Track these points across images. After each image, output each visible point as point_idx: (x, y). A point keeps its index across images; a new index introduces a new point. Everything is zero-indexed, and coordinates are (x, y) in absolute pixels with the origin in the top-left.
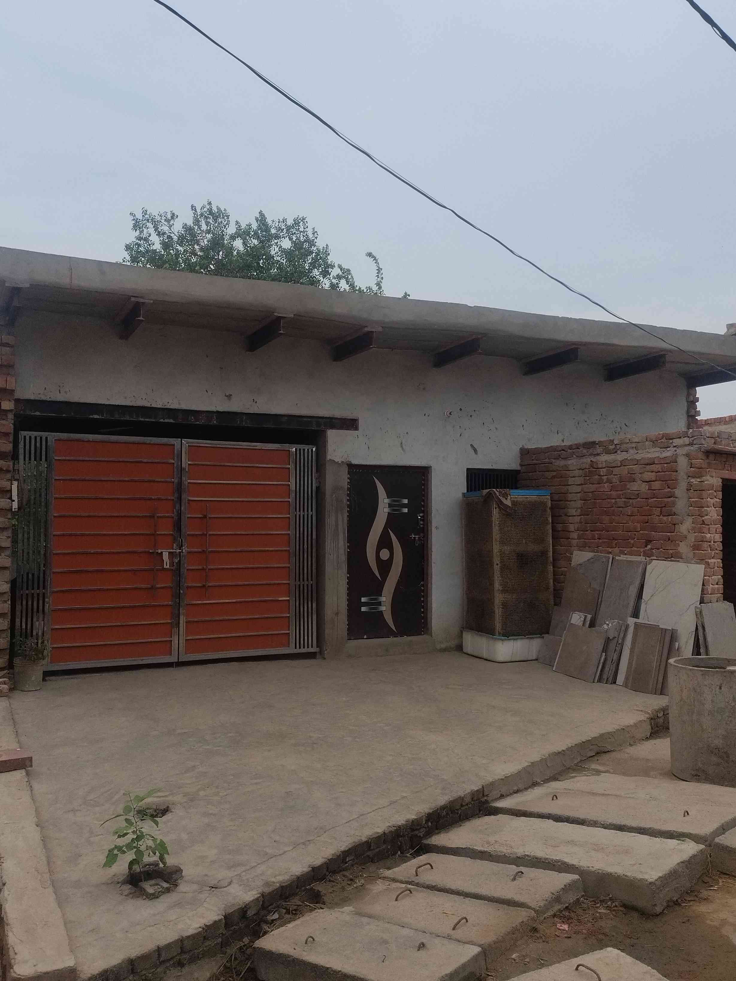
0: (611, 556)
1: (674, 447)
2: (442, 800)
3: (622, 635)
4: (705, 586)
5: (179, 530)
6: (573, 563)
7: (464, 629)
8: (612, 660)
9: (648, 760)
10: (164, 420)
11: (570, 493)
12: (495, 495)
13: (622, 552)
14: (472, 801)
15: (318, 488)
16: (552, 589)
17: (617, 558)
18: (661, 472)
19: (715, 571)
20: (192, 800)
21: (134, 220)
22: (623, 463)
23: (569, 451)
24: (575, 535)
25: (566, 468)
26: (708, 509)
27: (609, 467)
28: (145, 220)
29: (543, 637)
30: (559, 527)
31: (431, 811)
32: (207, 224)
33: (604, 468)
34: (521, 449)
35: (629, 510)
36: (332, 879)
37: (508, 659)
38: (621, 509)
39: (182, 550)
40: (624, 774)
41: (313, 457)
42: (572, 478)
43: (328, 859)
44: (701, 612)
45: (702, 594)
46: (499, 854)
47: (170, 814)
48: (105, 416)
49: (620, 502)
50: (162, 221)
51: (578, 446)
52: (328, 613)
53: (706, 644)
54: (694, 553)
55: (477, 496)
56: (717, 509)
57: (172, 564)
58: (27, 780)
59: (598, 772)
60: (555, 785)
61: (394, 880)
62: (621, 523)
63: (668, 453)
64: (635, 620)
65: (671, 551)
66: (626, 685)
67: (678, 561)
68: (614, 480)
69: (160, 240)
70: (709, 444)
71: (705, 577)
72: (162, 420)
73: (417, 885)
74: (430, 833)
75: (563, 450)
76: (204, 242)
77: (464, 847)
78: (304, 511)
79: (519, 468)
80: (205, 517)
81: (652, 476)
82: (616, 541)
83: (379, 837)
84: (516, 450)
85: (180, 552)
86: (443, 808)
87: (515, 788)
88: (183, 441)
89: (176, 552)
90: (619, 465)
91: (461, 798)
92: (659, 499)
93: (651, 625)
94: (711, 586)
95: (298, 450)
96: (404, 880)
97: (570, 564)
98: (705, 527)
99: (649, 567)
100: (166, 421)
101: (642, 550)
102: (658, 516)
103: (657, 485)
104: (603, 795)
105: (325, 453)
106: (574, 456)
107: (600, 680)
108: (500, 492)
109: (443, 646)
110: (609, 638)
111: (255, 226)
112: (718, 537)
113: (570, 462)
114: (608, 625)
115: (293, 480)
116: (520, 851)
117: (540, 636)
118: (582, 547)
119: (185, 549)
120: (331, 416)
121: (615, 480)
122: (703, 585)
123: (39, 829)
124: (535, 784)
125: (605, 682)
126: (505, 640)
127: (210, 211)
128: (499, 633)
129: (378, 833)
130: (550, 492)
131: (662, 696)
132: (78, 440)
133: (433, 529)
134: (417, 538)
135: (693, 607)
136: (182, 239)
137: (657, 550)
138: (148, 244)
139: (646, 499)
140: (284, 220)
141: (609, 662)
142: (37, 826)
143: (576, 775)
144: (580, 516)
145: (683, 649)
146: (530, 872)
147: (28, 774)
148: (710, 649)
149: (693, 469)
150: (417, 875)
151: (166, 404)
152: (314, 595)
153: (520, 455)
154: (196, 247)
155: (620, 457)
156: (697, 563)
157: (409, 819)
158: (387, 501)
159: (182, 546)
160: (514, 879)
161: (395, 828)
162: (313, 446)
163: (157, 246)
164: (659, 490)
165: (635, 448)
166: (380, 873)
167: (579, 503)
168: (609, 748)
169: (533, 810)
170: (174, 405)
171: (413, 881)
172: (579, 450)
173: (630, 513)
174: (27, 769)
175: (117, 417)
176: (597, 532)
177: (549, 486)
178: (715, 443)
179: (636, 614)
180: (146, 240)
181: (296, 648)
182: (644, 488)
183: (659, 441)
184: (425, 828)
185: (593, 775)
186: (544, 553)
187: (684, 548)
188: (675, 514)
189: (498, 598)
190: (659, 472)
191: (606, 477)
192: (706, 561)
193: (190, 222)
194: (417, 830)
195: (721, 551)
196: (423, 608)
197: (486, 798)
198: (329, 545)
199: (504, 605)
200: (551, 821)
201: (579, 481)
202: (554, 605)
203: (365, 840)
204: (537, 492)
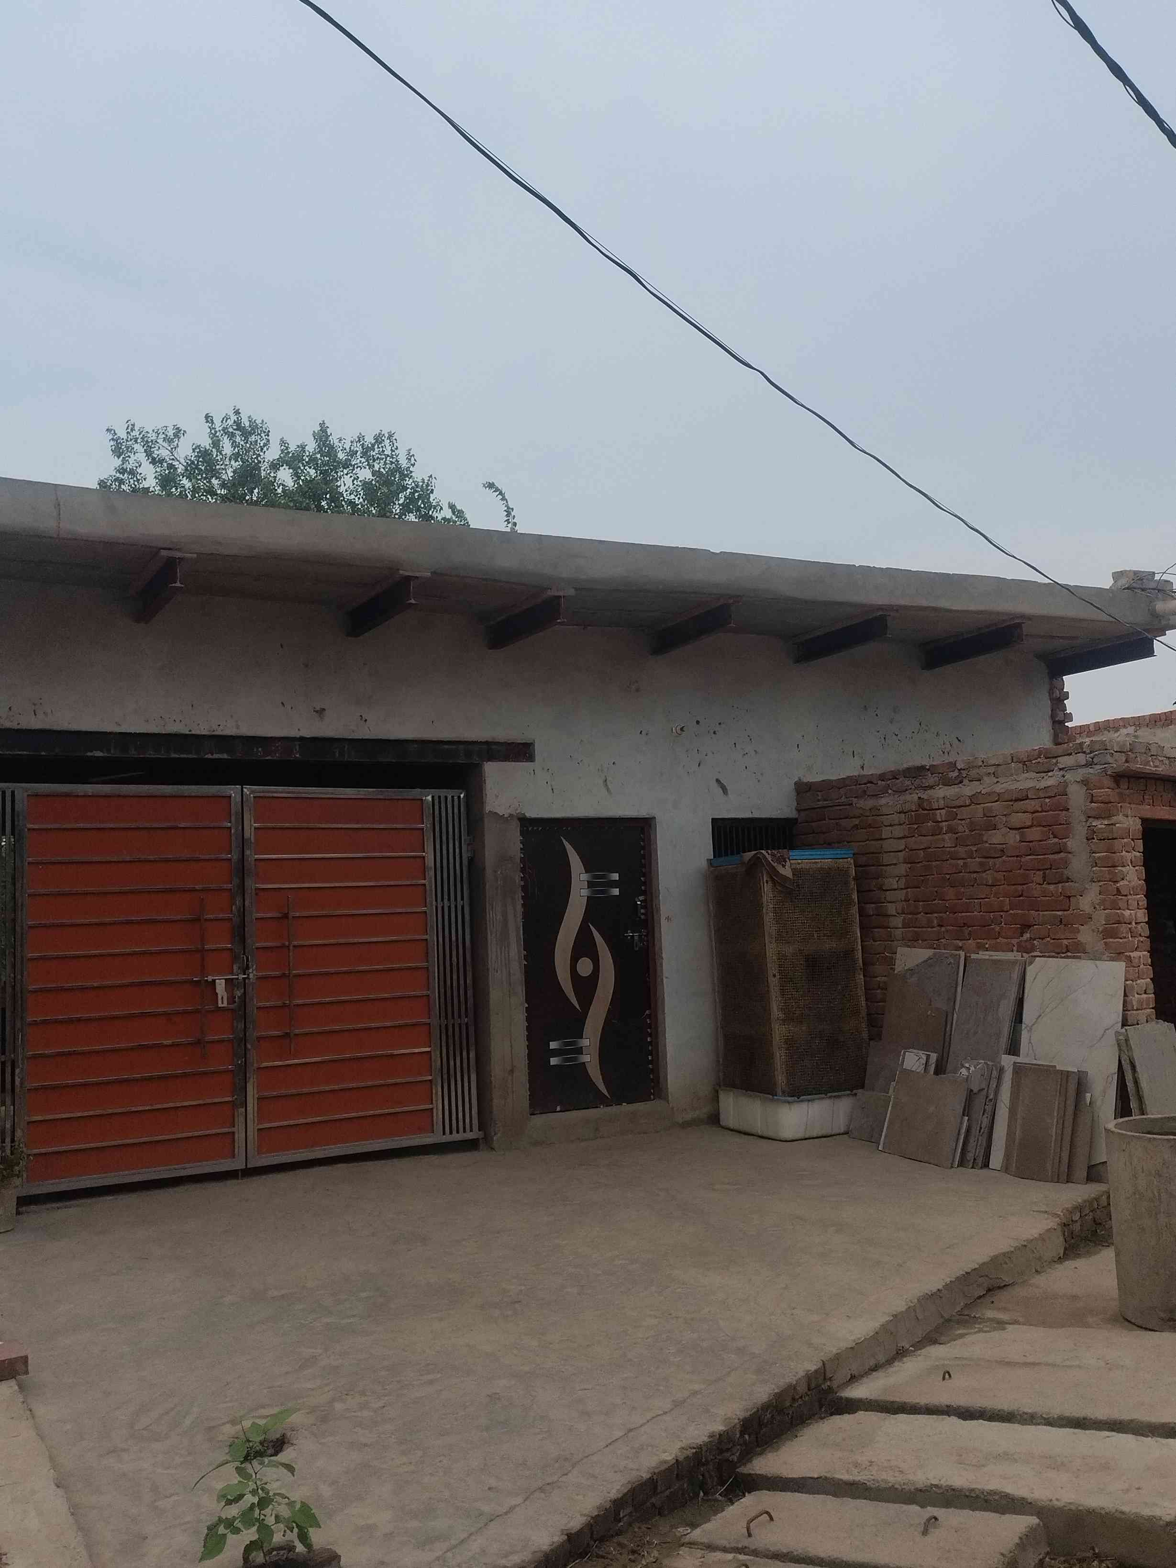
0: (962, 954)
1: (1060, 769)
2: (763, 1393)
3: (993, 1085)
4: (1127, 996)
5: (243, 940)
6: (899, 967)
7: (720, 1086)
8: (981, 1128)
9: (1075, 1298)
10: (212, 755)
11: (886, 852)
12: (765, 861)
13: (980, 947)
14: (809, 1390)
15: (471, 861)
16: (864, 1013)
17: (973, 956)
18: (1041, 812)
19: (1140, 970)
20: (324, 1419)
21: (113, 439)
22: (974, 799)
23: (880, 782)
24: (898, 921)
25: (876, 811)
26: (1123, 869)
27: (951, 808)
28: (131, 440)
29: (856, 1094)
30: (870, 908)
31: (748, 1414)
32: (234, 445)
33: (941, 809)
34: (795, 784)
35: (988, 877)
36: (601, 1553)
37: (800, 1135)
38: (975, 875)
39: (248, 975)
40: (1044, 1324)
41: (462, 809)
42: (888, 828)
43: (592, 1518)
44: (1127, 1040)
45: (1124, 1010)
46: (883, 1485)
47: (292, 1448)
48: (115, 753)
49: (974, 863)
50: (158, 441)
51: (895, 775)
52: (497, 1070)
53: (1138, 1091)
54: (1106, 943)
55: (732, 864)
56: (1137, 868)
57: (231, 999)
58: (21, 1400)
59: (1001, 1325)
60: (937, 1353)
61: (711, 1547)
62: (977, 899)
63: (1050, 781)
64: (1013, 1058)
65: (1065, 942)
66: (1006, 1169)
67: (1079, 958)
68: (960, 828)
69: (156, 472)
70: (1117, 763)
71: (1128, 982)
72: (209, 756)
73: (755, 1553)
74: (748, 1454)
75: (872, 783)
76: (226, 473)
77: (816, 1476)
78: (449, 899)
79: (793, 814)
80: (286, 916)
81: (1026, 819)
82: (970, 929)
83: (669, 1470)
84: (788, 785)
85: (244, 979)
86: (765, 1407)
87: (872, 1362)
88: (245, 790)
89: (238, 979)
90: (967, 804)
91: (792, 1387)
92: (1039, 857)
93: (1039, 1065)
94: (1136, 995)
95: (436, 798)
96: (728, 1546)
97: (893, 969)
98: (1122, 899)
99: (1031, 971)
100: (216, 756)
101: (1014, 941)
102: (1040, 884)
103: (1035, 834)
104: (1026, 1364)
105: (481, 802)
106: (890, 791)
107: (962, 1164)
108: (773, 855)
109: (689, 1116)
110: (972, 1091)
111: (311, 446)
112: (1142, 915)
113: (883, 801)
114: (968, 1069)
115: (429, 847)
116: (922, 1477)
117: (849, 1092)
118: (914, 940)
119: (252, 972)
120: (490, 740)
121: (963, 828)
122: (1125, 995)
123: (60, 1492)
124: (901, 1354)
125: (971, 1166)
126: (794, 1102)
127: (238, 425)
128: (783, 1092)
129: (665, 1462)
130: (852, 852)
131: (1070, 1185)
132: (67, 795)
133: (663, 922)
134: (636, 938)
135: (1111, 1033)
136: (191, 470)
137: (1040, 940)
138: (135, 479)
139: (1017, 856)
140: (360, 438)
141: (975, 1131)
142: (58, 1487)
143: (965, 1331)
144: (905, 889)
145: (1099, 1103)
146: (950, 1517)
147: (21, 1387)
148: (1147, 1103)
149: (1096, 804)
150: (750, 1535)
151: (215, 727)
152: (472, 1040)
153: (794, 794)
154: (215, 482)
155: (968, 790)
156: (1112, 959)
157: (714, 1432)
158: (585, 877)
159: (248, 968)
160: (925, 1533)
161: (694, 1450)
162: (461, 791)
163: (150, 482)
164: (1040, 841)
165: (994, 773)
166: (678, 1534)
167: (902, 869)
168: (1007, 1279)
169: (917, 1401)
170: (229, 729)
171: (746, 1547)
172: (898, 781)
173: (990, 882)
174: (18, 1377)
175: (133, 753)
176: (936, 915)
177: (848, 842)
178: (1127, 761)
179: (1013, 1049)
180: (132, 472)
181: (444, 1134)
182: (1013, 838)
183: (1034, 762)
184: (741, 1445)
185: (995, 1329)
186: (849, 953)
187: (1086, 935)
188: (1068, 880)
189: (779, 1032)
190: (1038, 812)
191: (947, 823)
192: (1127, 956)
193: (206, 442)
194: (728, 1450)
195: (1147, 937)
196: (651, 1055)
197: (828, 1383)
198: (494, 953)
199: (790, 1043)
200: (954, 1419)
201: (898, 831)
202: (870, 1039)
203: (648, 1477)
204: (829, 853)
